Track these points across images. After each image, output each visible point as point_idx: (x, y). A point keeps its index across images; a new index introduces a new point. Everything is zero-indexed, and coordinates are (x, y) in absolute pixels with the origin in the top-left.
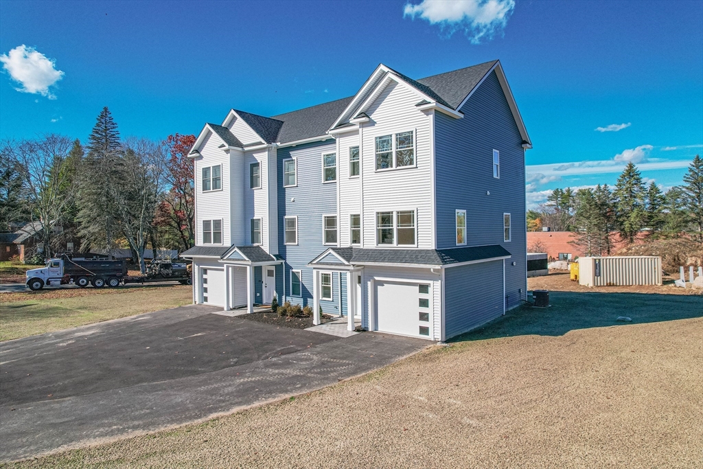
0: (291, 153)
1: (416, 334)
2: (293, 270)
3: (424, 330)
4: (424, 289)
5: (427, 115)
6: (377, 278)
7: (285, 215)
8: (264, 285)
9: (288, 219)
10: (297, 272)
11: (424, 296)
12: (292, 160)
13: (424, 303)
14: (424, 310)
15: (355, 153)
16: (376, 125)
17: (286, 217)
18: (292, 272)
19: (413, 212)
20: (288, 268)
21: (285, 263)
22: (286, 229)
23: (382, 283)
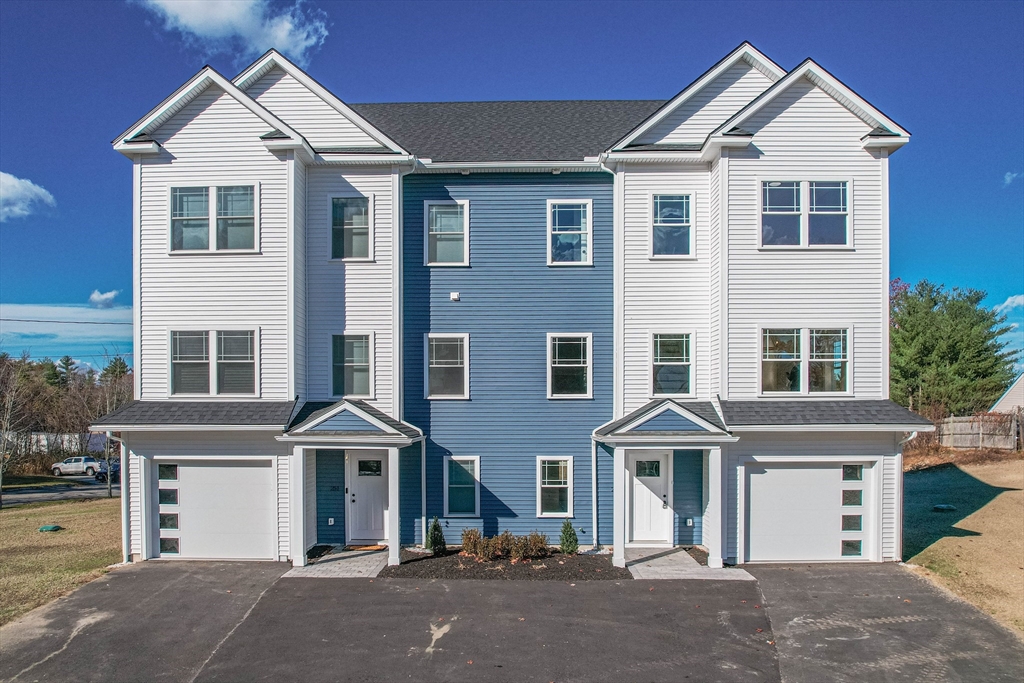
0: (449, 188)
1: (836, 556)
2: (455, 458)
3: (851, 547)
4: (852, 472)
5: (876, 157)
6: (759, 459)
7: (428, 330)
8: (348, 497)
9: (437, 339)
10: (466, 462)
11: (852, 485)
12: (456, 206)
13: (852, 497)
14: (852, 510)
15: (672, 208)
16: (762, 158)
17: (431, 335)
18: (451, 462)
19: (845, 331)
20: (437, 453)
21: (429, 441)
22: (431, 363)
23: (760, 468)
